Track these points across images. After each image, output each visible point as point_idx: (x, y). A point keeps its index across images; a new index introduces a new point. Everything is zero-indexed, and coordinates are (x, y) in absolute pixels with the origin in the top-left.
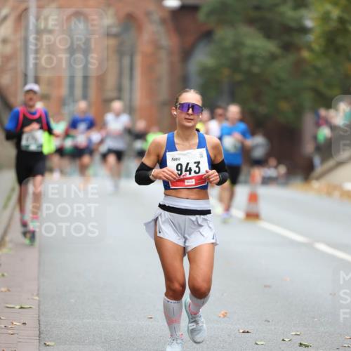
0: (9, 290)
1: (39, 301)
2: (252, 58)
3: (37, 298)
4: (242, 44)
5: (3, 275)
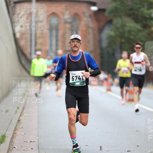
0: (25, 134)
1: (38, 139)
2: (129, 32)
3: (37, 137)
4: (125, 26)
5: (22, 128)
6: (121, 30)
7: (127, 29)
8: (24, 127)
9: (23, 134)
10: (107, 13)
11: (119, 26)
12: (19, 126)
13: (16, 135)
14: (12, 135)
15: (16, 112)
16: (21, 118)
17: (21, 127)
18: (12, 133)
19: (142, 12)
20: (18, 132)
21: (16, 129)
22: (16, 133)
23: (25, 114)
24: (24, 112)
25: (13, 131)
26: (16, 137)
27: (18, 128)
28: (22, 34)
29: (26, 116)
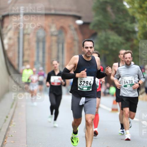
0: (14, 142)
2: (112, 44)
3: (26, 145)
4: (109, 38)
5: (12, 136)
6: (105, 43)
7: (111, 41)
8: (13, 136)
9: (12, 142)
10: (91, 27)
11: (103, 38)
12: (8, 134)
13: (6, 143)
14: (1, 143)
15: (5, 120)
16: (10, 127)
17: (10, 136)
18: (2, 141)
19: (125, 26)
20: (7, 141)
21: (5, 137)
22: (5, 142)
23: (14, 123)
24: (13, 121)
25: (3, 139)
26: (5, 145)
27: (8, 136)
28: (10, 46)
29: (14, 125)
